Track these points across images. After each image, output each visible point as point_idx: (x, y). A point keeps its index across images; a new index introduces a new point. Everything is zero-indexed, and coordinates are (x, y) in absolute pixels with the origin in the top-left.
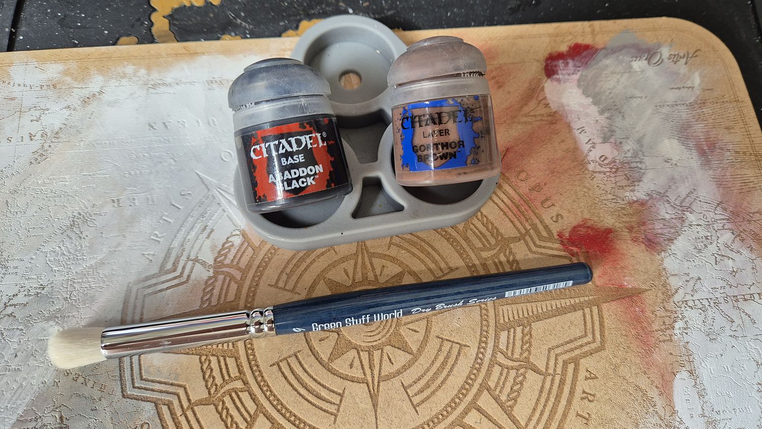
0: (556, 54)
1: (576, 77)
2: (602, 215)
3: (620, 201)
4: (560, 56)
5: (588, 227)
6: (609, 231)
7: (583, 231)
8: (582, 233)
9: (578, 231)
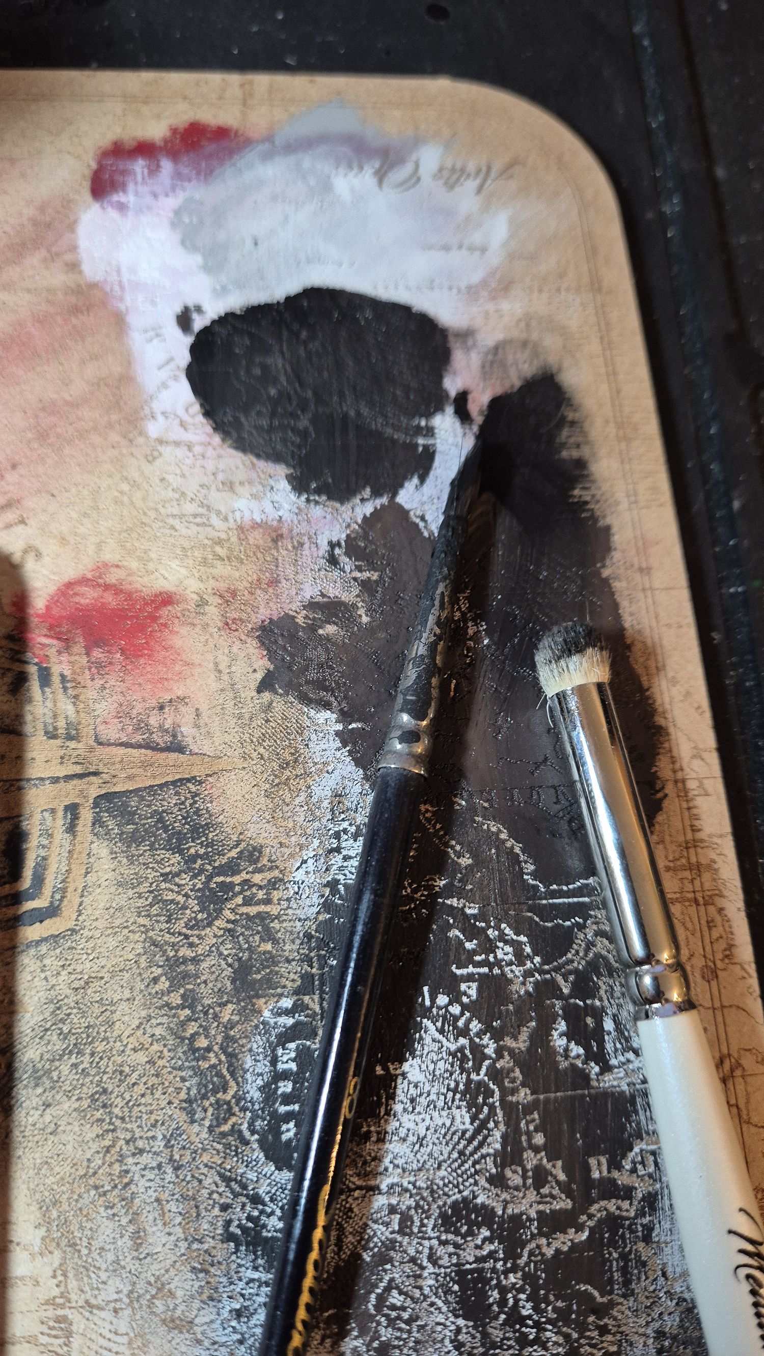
0: (134, 144)
1: (171, 203)
2: (153, 555)
3: (215, 520)
4: (145, 149)
5: (107, 587)
6: (166, 600)
7: (88, 597)
8: (88, 601)
9: (76, 594)
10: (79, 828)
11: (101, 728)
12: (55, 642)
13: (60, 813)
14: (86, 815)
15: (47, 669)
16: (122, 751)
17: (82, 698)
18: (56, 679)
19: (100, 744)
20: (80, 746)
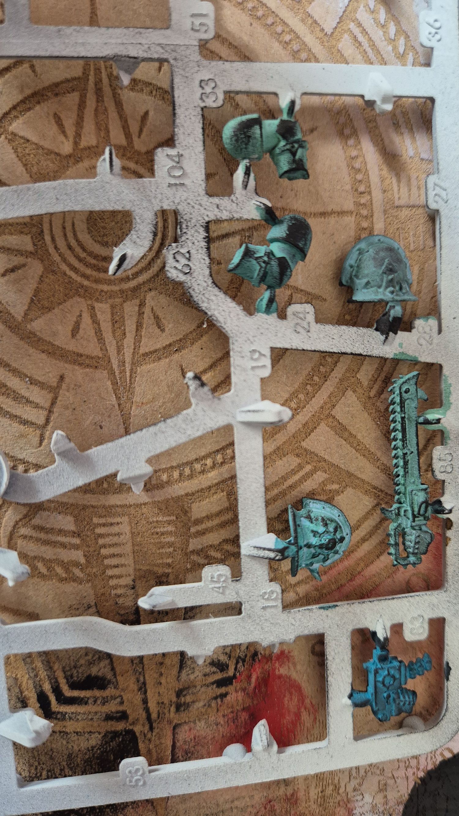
8: (287, 702)
9: (291, 694)
10: (110, 723)
11: (187, 727)
12: (253, 685)
13: (121, 708)
14: (120, 726)
15: (231, 683)
16: (170, 743)
17: (209, 710)
18: (223, 690)
19: (174, 728)
20: (172, 715)
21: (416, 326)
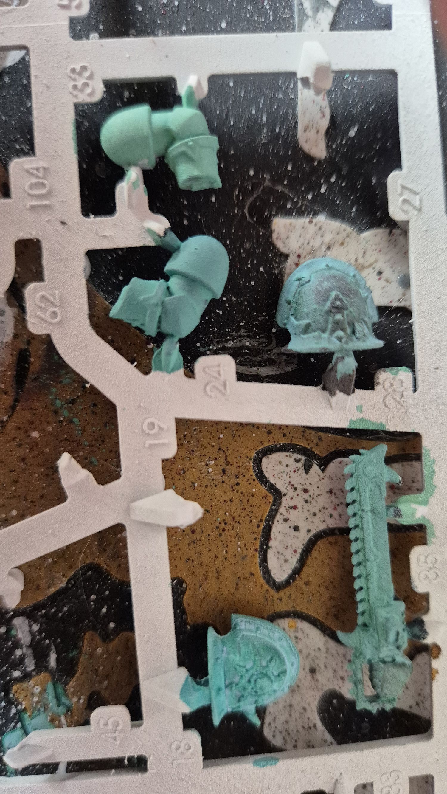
21: (381, 381)
